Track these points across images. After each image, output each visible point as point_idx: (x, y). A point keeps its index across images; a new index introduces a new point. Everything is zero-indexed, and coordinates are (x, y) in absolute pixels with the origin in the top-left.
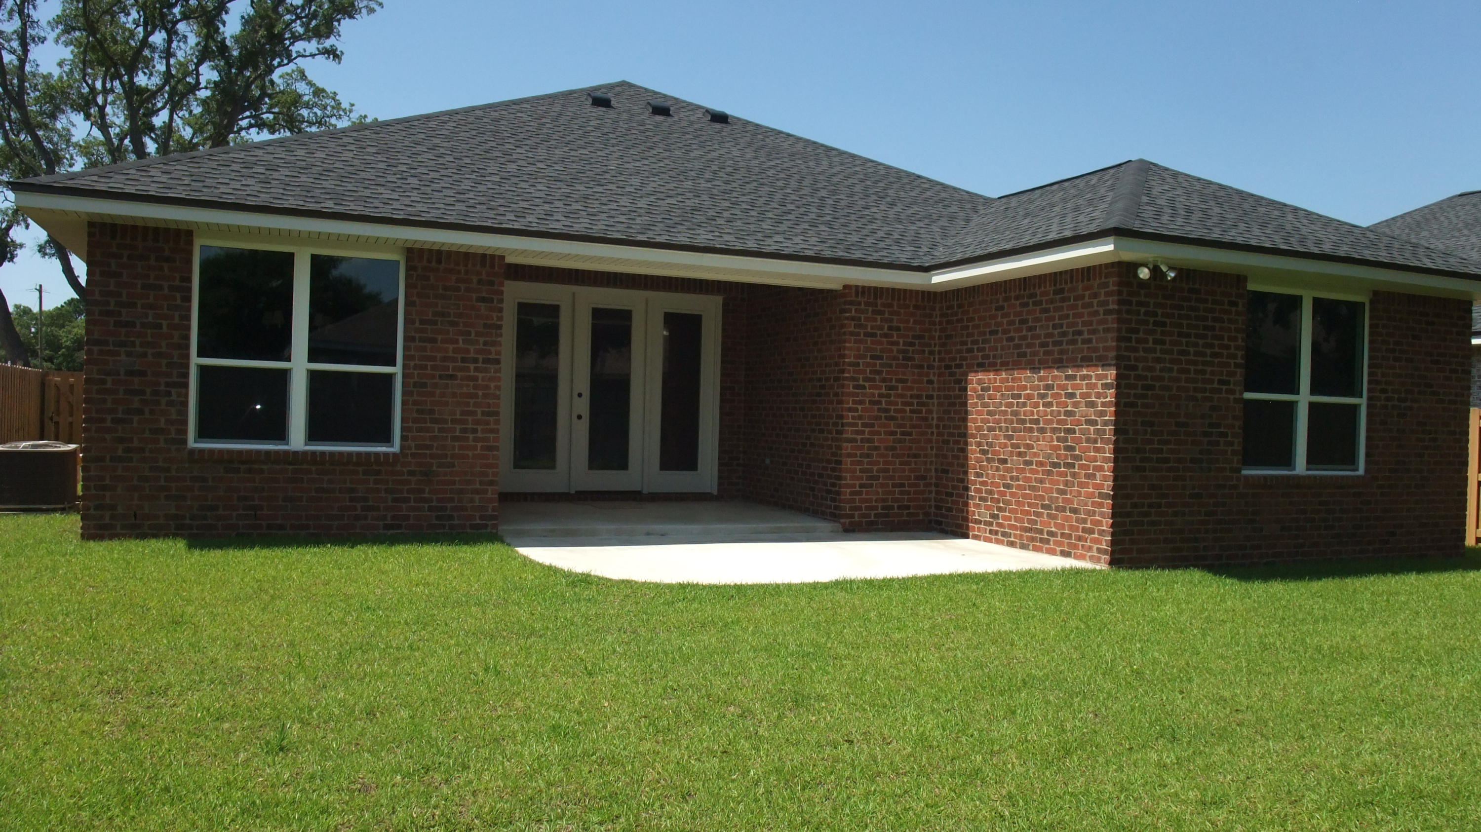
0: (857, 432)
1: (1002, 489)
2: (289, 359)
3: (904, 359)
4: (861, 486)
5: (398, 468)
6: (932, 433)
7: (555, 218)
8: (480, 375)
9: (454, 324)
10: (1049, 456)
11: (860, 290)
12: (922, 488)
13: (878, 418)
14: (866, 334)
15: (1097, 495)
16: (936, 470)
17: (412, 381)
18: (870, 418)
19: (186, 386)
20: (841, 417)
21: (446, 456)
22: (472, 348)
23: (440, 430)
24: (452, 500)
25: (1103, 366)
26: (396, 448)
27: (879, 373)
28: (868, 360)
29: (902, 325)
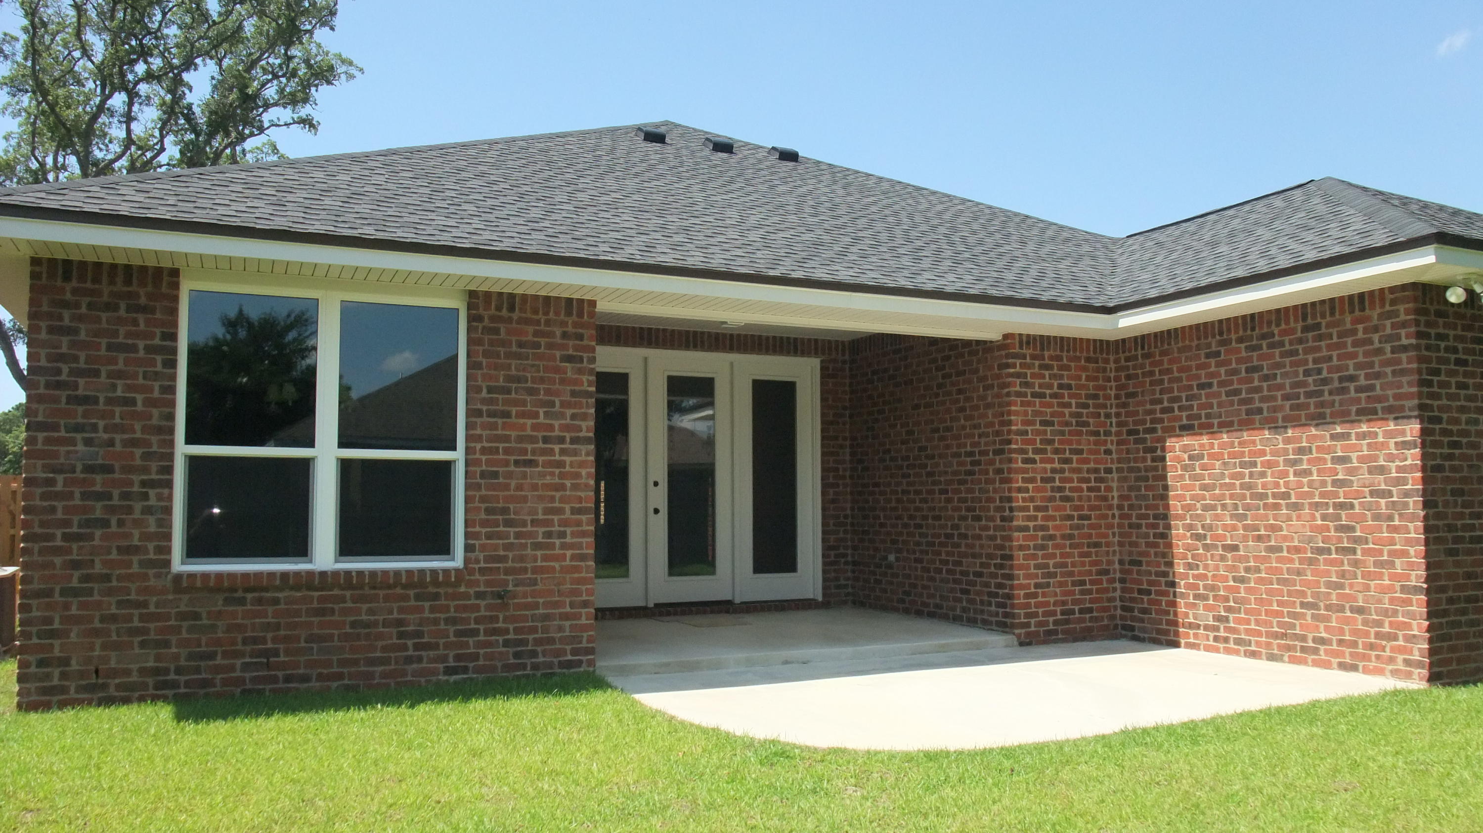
0: (1029, 518)
1: (1232, 583)
2: (311, 444)
3: (1078, 424)
4: (1037, 586)
5: (462, 589)
6: (1113, 516)
7: (660, 250)
8: (568, 459)
9: (532, 392)
10: (1311, 540)
11: (1024, 339)
12: (1105, 585)
13: (1052, 499)
14: (1034, 395)
15: (1398, 589)
16: (1121, 562)
17: (478, 470)
18: (1043, 499)
19: (169, 484)
20: (1010, 500)
21: (525, 570)
22: (557, 424)
23: (518, 535)
24: (534, 630)
25: (1396, 418)
26: (457, 561)
27: (1050, 442)
28: (1038, 427)
29: (1073, 383)
